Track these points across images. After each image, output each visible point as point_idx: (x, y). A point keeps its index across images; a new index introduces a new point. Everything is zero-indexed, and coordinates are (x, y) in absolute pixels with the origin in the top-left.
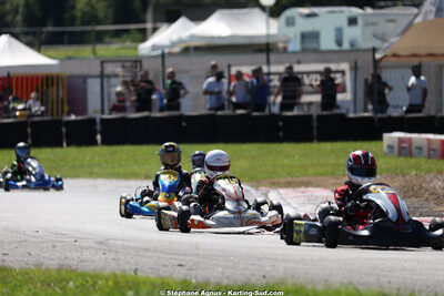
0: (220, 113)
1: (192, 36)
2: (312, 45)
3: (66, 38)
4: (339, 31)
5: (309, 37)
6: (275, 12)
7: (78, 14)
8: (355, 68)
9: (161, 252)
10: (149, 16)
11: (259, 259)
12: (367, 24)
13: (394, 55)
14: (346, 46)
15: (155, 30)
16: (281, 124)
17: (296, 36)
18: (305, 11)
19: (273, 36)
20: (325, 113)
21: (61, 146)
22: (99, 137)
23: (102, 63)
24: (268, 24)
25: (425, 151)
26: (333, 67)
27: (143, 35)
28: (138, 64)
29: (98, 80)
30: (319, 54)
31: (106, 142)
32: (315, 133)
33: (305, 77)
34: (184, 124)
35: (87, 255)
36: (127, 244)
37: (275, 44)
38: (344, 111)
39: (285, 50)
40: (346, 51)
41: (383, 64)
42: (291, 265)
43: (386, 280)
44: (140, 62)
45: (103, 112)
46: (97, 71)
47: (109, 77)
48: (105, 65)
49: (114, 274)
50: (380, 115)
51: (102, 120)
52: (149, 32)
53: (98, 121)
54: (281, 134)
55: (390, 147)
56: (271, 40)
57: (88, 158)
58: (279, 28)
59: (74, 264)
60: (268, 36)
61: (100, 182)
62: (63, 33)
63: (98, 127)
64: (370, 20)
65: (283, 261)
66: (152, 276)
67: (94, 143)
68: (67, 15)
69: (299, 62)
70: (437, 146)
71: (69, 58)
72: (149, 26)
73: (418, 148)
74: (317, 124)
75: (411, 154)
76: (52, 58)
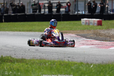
16: (52, 16)
22: (3, 20)
23: (4, 0)
28: (14, 0)
31: (5, 21)
32: (62, 19)
57: (2, 26)
61: (7, 32)
63: (3, 17)
67: (2, 22)
69: (53, 0)
73: (91, 23)
74: (62, 17)
75: (89, 24)
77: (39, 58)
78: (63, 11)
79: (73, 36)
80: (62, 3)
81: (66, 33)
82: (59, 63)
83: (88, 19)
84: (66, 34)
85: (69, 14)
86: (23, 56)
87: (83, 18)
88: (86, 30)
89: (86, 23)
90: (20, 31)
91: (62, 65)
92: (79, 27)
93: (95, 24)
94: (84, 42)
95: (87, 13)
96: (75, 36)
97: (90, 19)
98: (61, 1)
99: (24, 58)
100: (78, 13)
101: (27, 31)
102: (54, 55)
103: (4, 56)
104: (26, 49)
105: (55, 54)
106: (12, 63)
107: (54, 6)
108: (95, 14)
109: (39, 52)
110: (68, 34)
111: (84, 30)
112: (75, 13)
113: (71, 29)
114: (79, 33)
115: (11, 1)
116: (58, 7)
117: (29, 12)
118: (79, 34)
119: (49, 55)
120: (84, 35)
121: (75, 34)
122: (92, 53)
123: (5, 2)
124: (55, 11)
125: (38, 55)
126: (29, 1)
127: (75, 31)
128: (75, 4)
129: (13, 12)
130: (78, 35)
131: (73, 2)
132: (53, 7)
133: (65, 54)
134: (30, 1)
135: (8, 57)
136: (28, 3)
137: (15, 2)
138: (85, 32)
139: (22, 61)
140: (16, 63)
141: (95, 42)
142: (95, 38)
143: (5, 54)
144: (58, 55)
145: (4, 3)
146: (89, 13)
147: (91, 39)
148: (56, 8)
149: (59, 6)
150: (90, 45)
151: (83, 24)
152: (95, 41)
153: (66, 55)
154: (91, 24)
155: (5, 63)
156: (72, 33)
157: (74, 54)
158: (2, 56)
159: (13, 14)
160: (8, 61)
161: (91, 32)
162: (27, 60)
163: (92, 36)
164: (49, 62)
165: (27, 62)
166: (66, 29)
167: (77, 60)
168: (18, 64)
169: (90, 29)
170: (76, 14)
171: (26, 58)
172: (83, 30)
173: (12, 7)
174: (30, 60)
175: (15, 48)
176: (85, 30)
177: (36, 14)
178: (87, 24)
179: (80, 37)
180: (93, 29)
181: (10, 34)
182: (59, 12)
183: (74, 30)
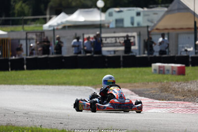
0: (79, 55)
1: (67, 21)
2: (120, 25)
3: (11, 22)
4: (132, 19)
5: (119, 21)
6: (104, 10)
7: (16, 11)
8: (139, 35)
9: (52, 117)
10: (48, 12)
11: (96, 120)
12: (145, 15)
13: (157, 29)
14: (135, 25)
15: (50, 18)
16: (106, 60)
17: (113, 21)
18: (117, 9)
19: (103, 21)
20: (126, 55)
21: (8, 70)
22: (25, 67)
23: (27, 33)
24: (101, 16)
25: (171, 72)
26: (130, 34)
27: (45, 21)
28: (43, 34)
29: (25, 41)
30: (123, 29)
31: (28, 68)
33: (117, 39)
34: (63, 60)
35: (19, 119)
36: (37, 114)
37: (104, 25)
38: (135, 54)
39: (108, 27)
40: (136, 27)
41: (152, 33)
42: (110, 123)
43: (153, 129)
44: (44, 33)
45: (27, 55)
46: (24, 37)
47: (30, 39)
48: (28, 34)
49: (31, 127)
50: (150, 56)
51: (27, 59)
52: (48, 19)
53: (25, 59)
54: (106, 65)
55: (155, 70)
56: (102, 23)
57: (20, 76)
58: (106, 17)
59: (13, 123)
60: (101, 21)
61: (26, 86)
62: (9, 20)
63: (25, 62)
64: (147, 13)
65: (107, 121)
66: (48, 128)
67: (23, 69)
68: (11, 12)
69: (114, 32)
70: (176, 69)
71: (12, 31)
72: (48, 16)
73: (167, 70)
75: (164, 73)
76: (4, 31)
83: (163, 64)
85: (134, 57)
89: (160, 70)
90: (47, 84)
97: (166, 65)
101: (59, 84)
107: (111, 43)
111: (150, 83)
114: (138, 87)
145: (26, 39)
161: (159, 85)
172: (148, 82)
183: (135, 82)
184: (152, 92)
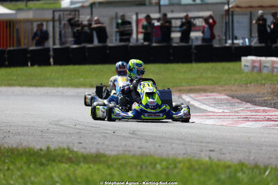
2: (176, 1)
13: (238, 7)
14: (198, 1)
16: (171, 51)
21: (27, 65)
22: (52, 63)
23: (54, 12)
25: (270, 68)
28: (77, 13)
30: (181, 7)
31: (56, 63)
32: (193, 58)
34: (108, 52)
44: (78, 11)
45: (54, 44)
48: (55, 13)
51: (54, 49)
53: (51, 49)
54: (172, 58)
57: (48, 74)
63: (51, 53)
67: (49, 64)
69: (172, 12)
73: (265, 66)
74: (195, 51)
75: (260, 70)
76: (10, 9)
77: (139, 152)
78: (197, 38)
79: (221, 100)
80: (194, 18)
81: (205, 91)
82: (187, 164)
83: (259, 58)
84: (204, 94)
85: (212, 46)
86: (99, 147)
87: (246, 56)
88: (253, 84)
89: (254, 67)
91: (195, 170)
92: (237, 76)
93: (275, 70)
94: (249, 113)
95: (255, 42)
96: (227, 99)
97: (263, 59)
98: (191, 15)
99: (102, 152)
100: (233, 43)
102: (174, 145)
103: (53, 148)
104: (106, 130)
105: (178, 142)
106: (73, 165)
107: (176, 27)
108: (274, 45)
109: (138, 139)
110: (209, 94)
111: (249, 85)
112: (226, 43)
113: (217, 83)
115: (70, 14)
116: (184, 27)
117: (114, 41)
118: (235, 93)
119: (162, 145)
120: (248, 96)
121: (227, 95)
122: (267, 140)
123: (57, 17)
124: (176, 38)
125: (136, 146)
126: (114, 15)
127: (227, 87)
128: (227, 20)
129: (74, 41)
130: (233, 97)
131: (222, 15)
132: (173, 29)
133: (202, 142)
134: (116, 14)
135: (64, 149)
136: (111, 19)
137: (81, 16)
138: (252, 90)
139: (97, 158)
140: (82, 164)
141: (274, 113)
142: (275, 104)
143: (56, 143)
144: (184, 144)
145: (53, 20)
146: (260, 43)
147: (266, 106)
148: (179, 31)
149: (188, 26)
150: (264, 120)
151: (246, 70)
152: (274, 111)
153: (203, 144)
154: (265, 68)
155: (54, 164)
156: (219, 92)
157: (224, 143)
158: (48, 148)
159: (75, 46)
160: (64, 160)
161: (266, 89)
162: (110, 156)
163: (268, 100)
164: (164, 163)
165: (110, 163)
166: (205, 81)
167: (232, 157)
168: (87, 166)
169: (263, 82)
170: (227, 45)
171: (108, 153)
173: (72, 29)
174: (117, 158)
175: (80, 127)
176: (250, 83)
177: (131, 44)
178: (256, 70)
179: (239, 101)
180: (269, 83)
181: (68, 94)
182: (187, 42)
184: (266, 98)
